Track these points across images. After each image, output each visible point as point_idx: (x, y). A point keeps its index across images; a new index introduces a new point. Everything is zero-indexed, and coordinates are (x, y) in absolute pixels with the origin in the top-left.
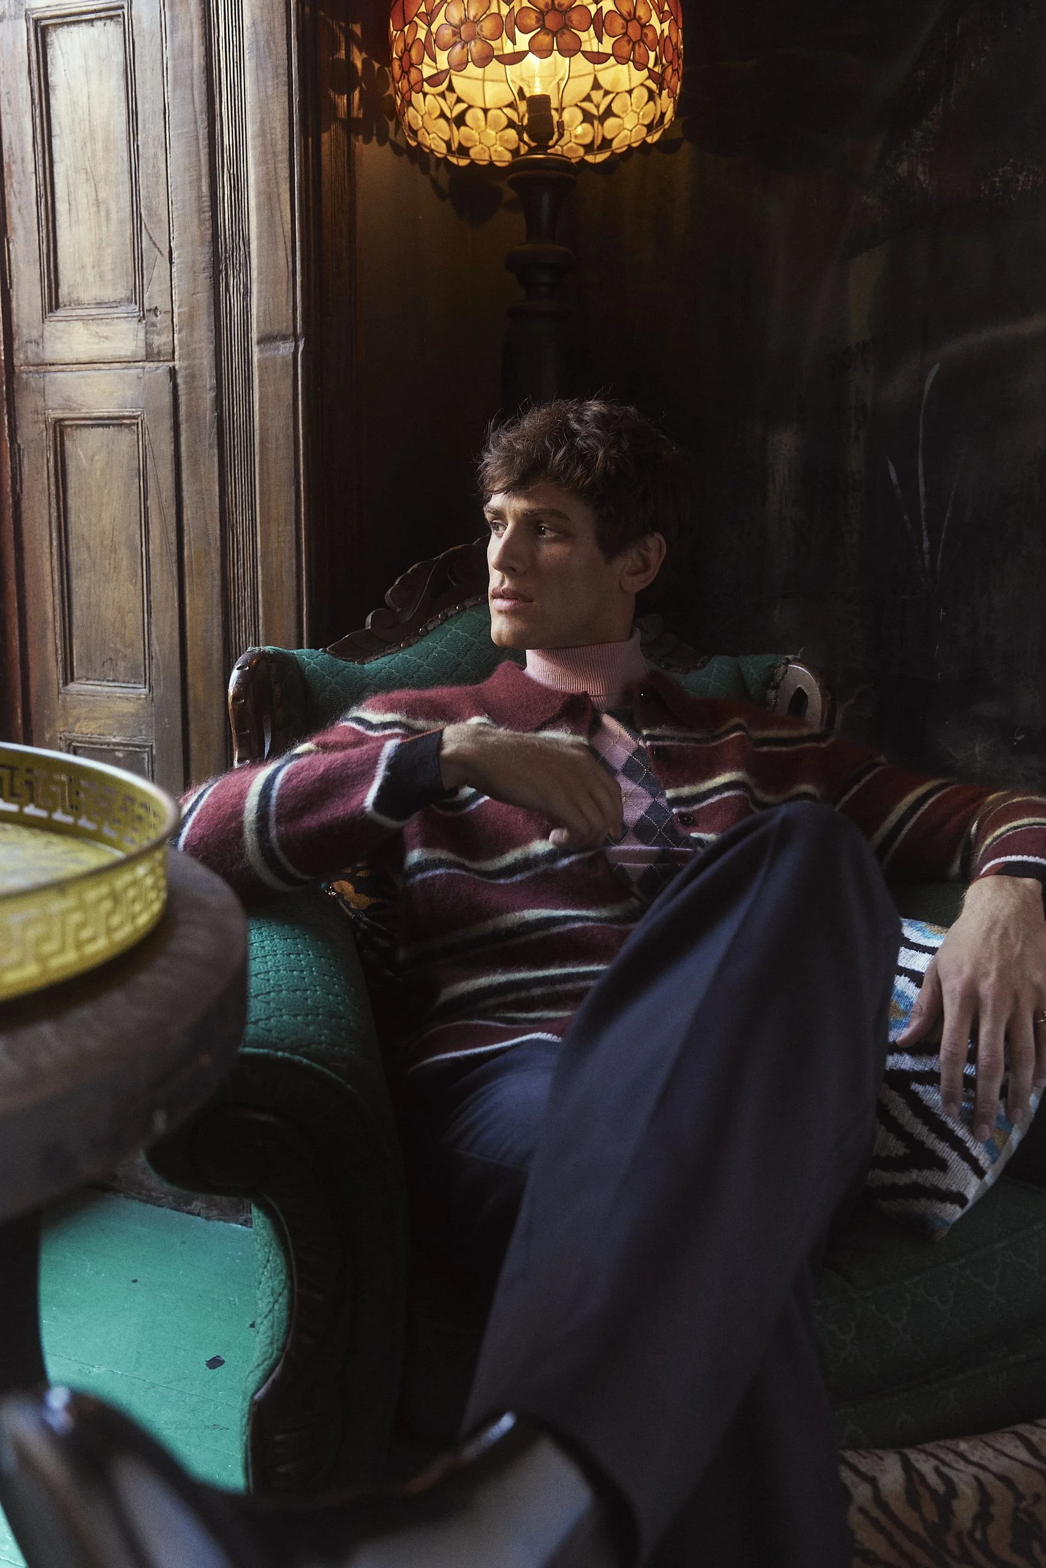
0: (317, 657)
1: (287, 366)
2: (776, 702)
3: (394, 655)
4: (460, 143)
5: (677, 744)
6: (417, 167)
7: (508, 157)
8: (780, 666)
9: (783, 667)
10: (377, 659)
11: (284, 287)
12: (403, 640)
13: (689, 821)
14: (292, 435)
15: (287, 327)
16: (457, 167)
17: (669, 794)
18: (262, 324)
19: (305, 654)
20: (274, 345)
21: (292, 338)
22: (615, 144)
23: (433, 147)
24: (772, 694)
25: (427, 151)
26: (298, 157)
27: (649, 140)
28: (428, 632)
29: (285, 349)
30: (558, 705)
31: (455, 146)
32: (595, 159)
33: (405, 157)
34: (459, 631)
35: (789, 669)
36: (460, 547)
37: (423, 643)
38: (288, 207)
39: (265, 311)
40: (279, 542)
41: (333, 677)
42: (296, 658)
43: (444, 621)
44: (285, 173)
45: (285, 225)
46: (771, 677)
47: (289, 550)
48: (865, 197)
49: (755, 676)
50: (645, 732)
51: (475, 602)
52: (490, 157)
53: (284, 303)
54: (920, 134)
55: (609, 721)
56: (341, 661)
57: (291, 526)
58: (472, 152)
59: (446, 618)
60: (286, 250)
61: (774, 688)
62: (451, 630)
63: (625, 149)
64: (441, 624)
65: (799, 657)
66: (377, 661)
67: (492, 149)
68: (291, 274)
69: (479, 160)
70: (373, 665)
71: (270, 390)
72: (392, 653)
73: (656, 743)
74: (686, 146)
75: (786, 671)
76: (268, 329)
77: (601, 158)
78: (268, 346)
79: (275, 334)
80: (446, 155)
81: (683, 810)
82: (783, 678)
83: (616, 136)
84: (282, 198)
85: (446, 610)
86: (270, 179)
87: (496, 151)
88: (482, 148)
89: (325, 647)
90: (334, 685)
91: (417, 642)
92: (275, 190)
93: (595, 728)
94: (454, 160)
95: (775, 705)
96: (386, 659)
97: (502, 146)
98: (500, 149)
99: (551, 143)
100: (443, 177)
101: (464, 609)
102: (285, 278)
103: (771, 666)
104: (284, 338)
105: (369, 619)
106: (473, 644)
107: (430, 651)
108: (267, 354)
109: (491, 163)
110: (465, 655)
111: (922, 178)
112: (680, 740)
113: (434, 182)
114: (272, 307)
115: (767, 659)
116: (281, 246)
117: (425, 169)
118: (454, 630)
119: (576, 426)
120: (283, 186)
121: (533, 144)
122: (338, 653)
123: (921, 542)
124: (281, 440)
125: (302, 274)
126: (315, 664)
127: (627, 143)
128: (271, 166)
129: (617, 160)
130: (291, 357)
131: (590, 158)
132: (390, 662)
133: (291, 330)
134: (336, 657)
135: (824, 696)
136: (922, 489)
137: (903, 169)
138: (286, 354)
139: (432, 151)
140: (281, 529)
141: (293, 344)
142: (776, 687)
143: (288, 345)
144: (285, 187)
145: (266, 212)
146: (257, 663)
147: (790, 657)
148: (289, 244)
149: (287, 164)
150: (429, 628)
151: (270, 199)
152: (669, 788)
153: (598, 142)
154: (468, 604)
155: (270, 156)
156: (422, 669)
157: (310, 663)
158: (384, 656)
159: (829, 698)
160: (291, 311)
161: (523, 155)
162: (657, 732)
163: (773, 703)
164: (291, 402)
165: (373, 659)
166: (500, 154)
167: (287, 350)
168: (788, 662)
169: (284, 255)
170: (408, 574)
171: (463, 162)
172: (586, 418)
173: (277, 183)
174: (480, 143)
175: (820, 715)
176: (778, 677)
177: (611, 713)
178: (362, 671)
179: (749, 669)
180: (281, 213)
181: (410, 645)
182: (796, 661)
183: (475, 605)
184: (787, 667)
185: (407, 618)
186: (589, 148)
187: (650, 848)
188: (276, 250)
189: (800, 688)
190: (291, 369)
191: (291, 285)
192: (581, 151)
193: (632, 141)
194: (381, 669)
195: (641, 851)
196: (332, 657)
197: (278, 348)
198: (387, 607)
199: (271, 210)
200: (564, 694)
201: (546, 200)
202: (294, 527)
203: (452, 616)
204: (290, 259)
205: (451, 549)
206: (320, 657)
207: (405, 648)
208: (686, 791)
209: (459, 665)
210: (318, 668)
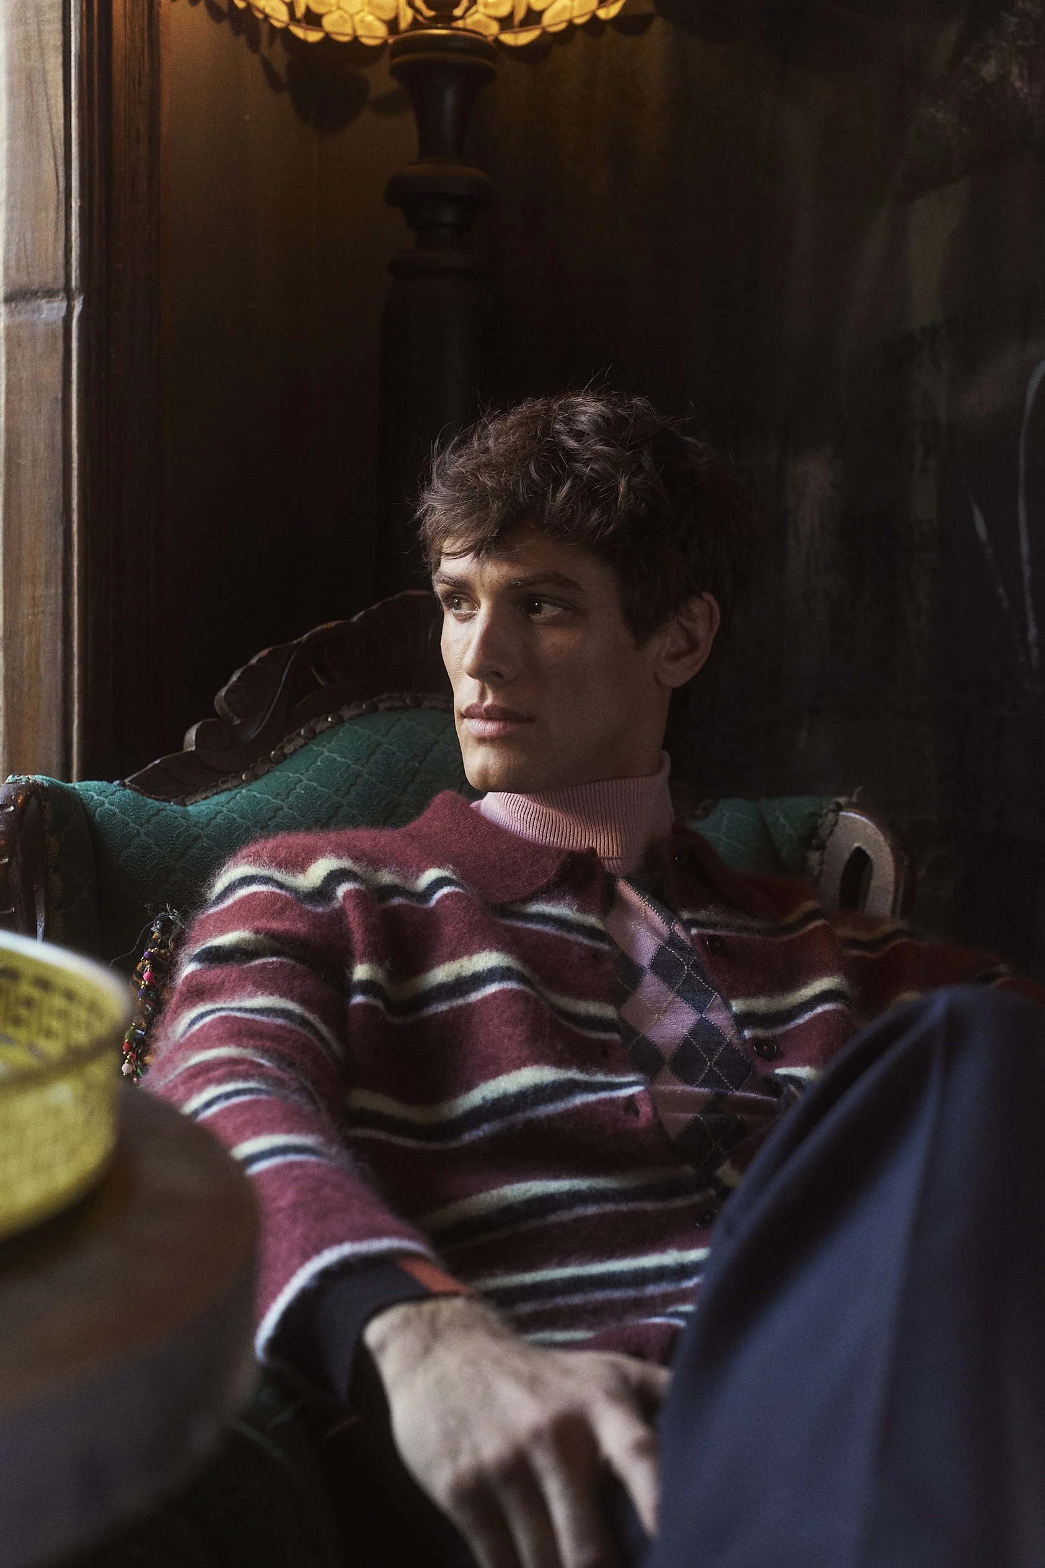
0: (113, 794)
1: (55, 337)
2: (821, 871)
3: (234, 792)
4: (308, 9)
5: (733, 934)
6: (243, 39)
7: (381, 31)
8: (826, 814)
9: (831, 816)
10: (206, 798)
11: (51, 216)
12: (246, 769)
13: (772, 1052)
14: (59, 446)
15: (55, 278)
16: (304, 43)
17: (737, 1006)
18: (13, 272)
19: (91, 789)
20: (34, 304)
21: (62, 295)
22: (547, 19)
23: (268, 11)
24: (814, 857)
25: (260, 16)
26: (78, 16)
27: (602, 14)
28: (285, 757)
29: (52, 311)
30: (552, 868)
31: (300, 11)
32: (516, 39)
33: (226, 24)
34: (335, 756)
35: (841, 820)
36: (333, 624)
37: (278, 773)
38: (60, 92)
39: (19, 249)
40: (34, 615)
41: (141, 825)
42: (79, 795)
43: (310, 739)
44: (58, 40)
45: (55, 121)
46: (813, 831)
47: (50, 626)
48: (932, 110)
49: (788, 830)
50: (686, 915)
51: (357, 712)
52: (354, 31)
53: (51, 239)
54: (1014, 20)
55: (629, 893)
56: (150, 801)
57: (57, 586)
58: (326, 22)
59: (313, 735)
60: (55, 158)
61: (817, 849)
62: (323, 753)
63: (563, 26)
64: (306, 744)
65: (854, 799)
66: (207, 801)
67: (357, 18)
68: (62, 196)
69: (339, 34)
70: (202, 807)
71: (24, 375)
72: (230, 790)
73: (705, 931)
74: (659, 25)
75: (837, 822)
76: (23, 280)
77: (525, 38)
78: (22, 305)
79: (35, 287)
80: (288, 24)
81: (760, 1033)
82: (832, 832)
83: (549, 6)
84: (50, 77)
85: (312, 723)
86: (29, 49)
87: (362, 21)
88: (341, 17)
89: (122, 777)
90: (144, 838)
91: (268, 771)
92: (39, 66)
93: (610, 902)
94: (299, 32)
95: (820, 875)
96: (223, 797)
97: (371, 13)
98: (370, 18)
99: (458, 12)
100: (280, 58)
101: (340, 721)
102: (52, 204)
103: (813, 815)
104: (50, 294)
105: (191, 735)
106: (358, 775)
107: (292, 786)
108: (22, 318)
109: (356, 39)
110: (348, 792)
111: (1018, 84)
112: (739, 929)
113: (267, 65)
114: (29, 247)
115: (805, 804)
116: (47, 153)
117: (254, 45)
118: (326, 754)
119: (572, 443)
120: (53, 59)
121: (430, 13)
122: (145, 787)
123: (1024, 630)
124: (42, 453)
125: (82, 196)
126: (111, 804)
127: (567, 16)
128: (32, 28)
129: (549, 43)
130: (60, 323)
131: (508, 38)
132: (228, 803)
133: (61, 283)
134: (143, 795)
135: (898, 861)
136: (1025, 548)
137: (989, 70)
138: (52, 318)
139: (267, 17)
140: (39, 593)
141: (65, 304)
142: (822, 847)
143: (56, 305)
144: (55, 62)
145: (23, 99)
146: (26, 801)
147: (842, 800)
148: (60, 151)
149: (58, 26)
150: (287, 751)
151: (29, 78)
152: (736, 997)
153: (520, 14)
154: (347, 713)
155: (30, 13)
156: (280, 813)
157: (103, 804)
158: (217, 794)
159: (906, 863)
160: (61, 253)
161: (406, 31)
162: (702, 915)
163: (816, 872)
164: (60, 396)
165: (198, 798)
166: (368, 26)
167: (55, 312)
168: (839, 808)
169: (52, 166)
170: (252, 666)
171: (314, 36)
172: (583, 427)
173: (42, 54)
174: (339, 8)
175: (892, 889)
176: (824, 832)
177: (631, 880)
178: (186, 816)
179: (777, 819)
180: (48, 100)
181: (256, 778)
182: (851, 806)
183: (358, 716)
184: (838, 815)
185: (252, 733)
186: (506, 23)
187: (697, 1089)
188: (39, 158)
189: (859, 849)
190: (60, 343)
191: (62, 213)
192: (494, 28)
193: (576, 13)
194: (217, 814)
195: (683, 1095)
196: (136, 794)
197: (39, 309)
198: (218, 717)
199: (31, 94)
200: (559, 851)
201: (450, 99)
202: (60, 591)
203: (322, 732)
204: (61, 174)
205: (319, 628)
206: (118, 794)
207: (248, 781)
208: (761, 1004)
209: (339, 808)
210: (117, 810)
